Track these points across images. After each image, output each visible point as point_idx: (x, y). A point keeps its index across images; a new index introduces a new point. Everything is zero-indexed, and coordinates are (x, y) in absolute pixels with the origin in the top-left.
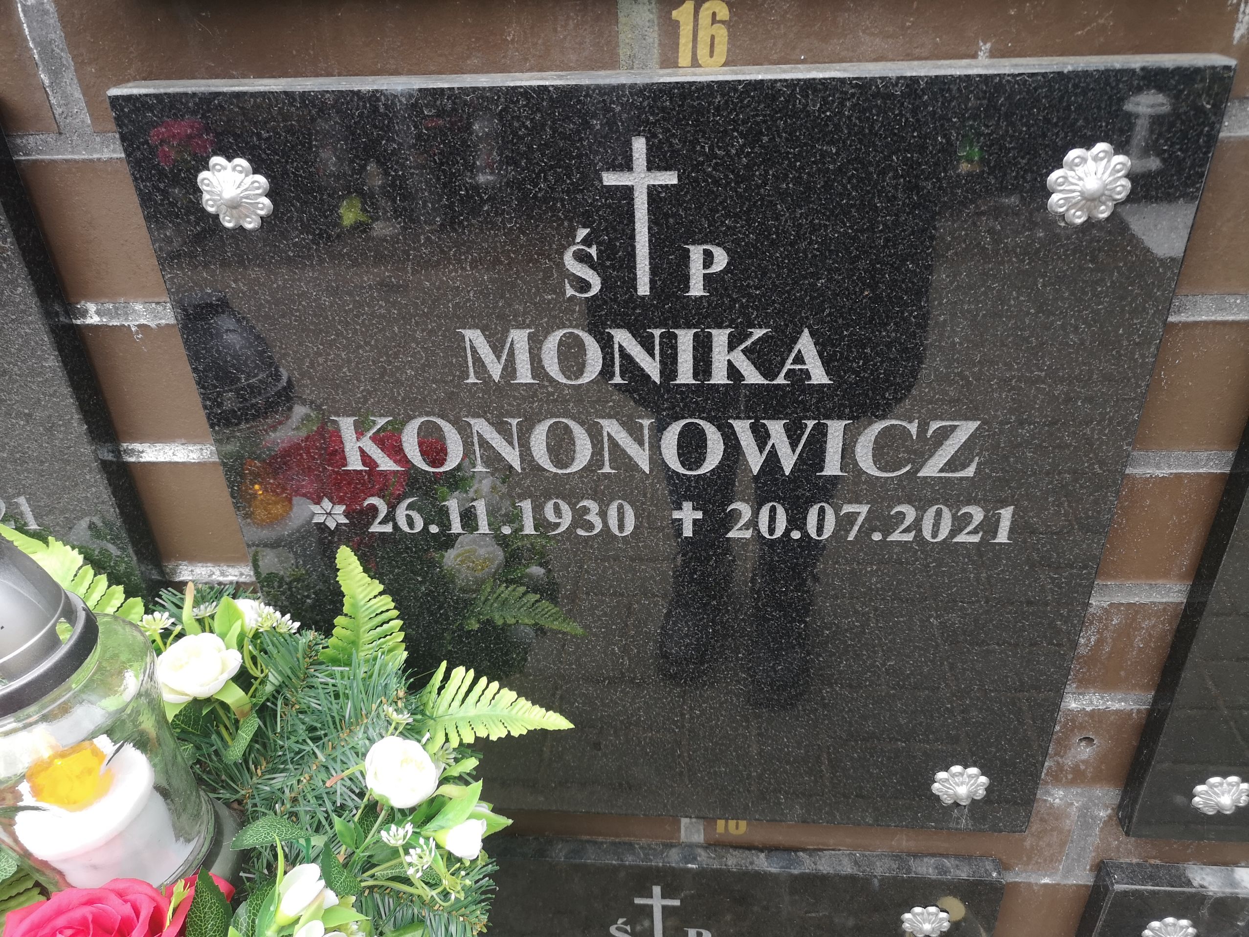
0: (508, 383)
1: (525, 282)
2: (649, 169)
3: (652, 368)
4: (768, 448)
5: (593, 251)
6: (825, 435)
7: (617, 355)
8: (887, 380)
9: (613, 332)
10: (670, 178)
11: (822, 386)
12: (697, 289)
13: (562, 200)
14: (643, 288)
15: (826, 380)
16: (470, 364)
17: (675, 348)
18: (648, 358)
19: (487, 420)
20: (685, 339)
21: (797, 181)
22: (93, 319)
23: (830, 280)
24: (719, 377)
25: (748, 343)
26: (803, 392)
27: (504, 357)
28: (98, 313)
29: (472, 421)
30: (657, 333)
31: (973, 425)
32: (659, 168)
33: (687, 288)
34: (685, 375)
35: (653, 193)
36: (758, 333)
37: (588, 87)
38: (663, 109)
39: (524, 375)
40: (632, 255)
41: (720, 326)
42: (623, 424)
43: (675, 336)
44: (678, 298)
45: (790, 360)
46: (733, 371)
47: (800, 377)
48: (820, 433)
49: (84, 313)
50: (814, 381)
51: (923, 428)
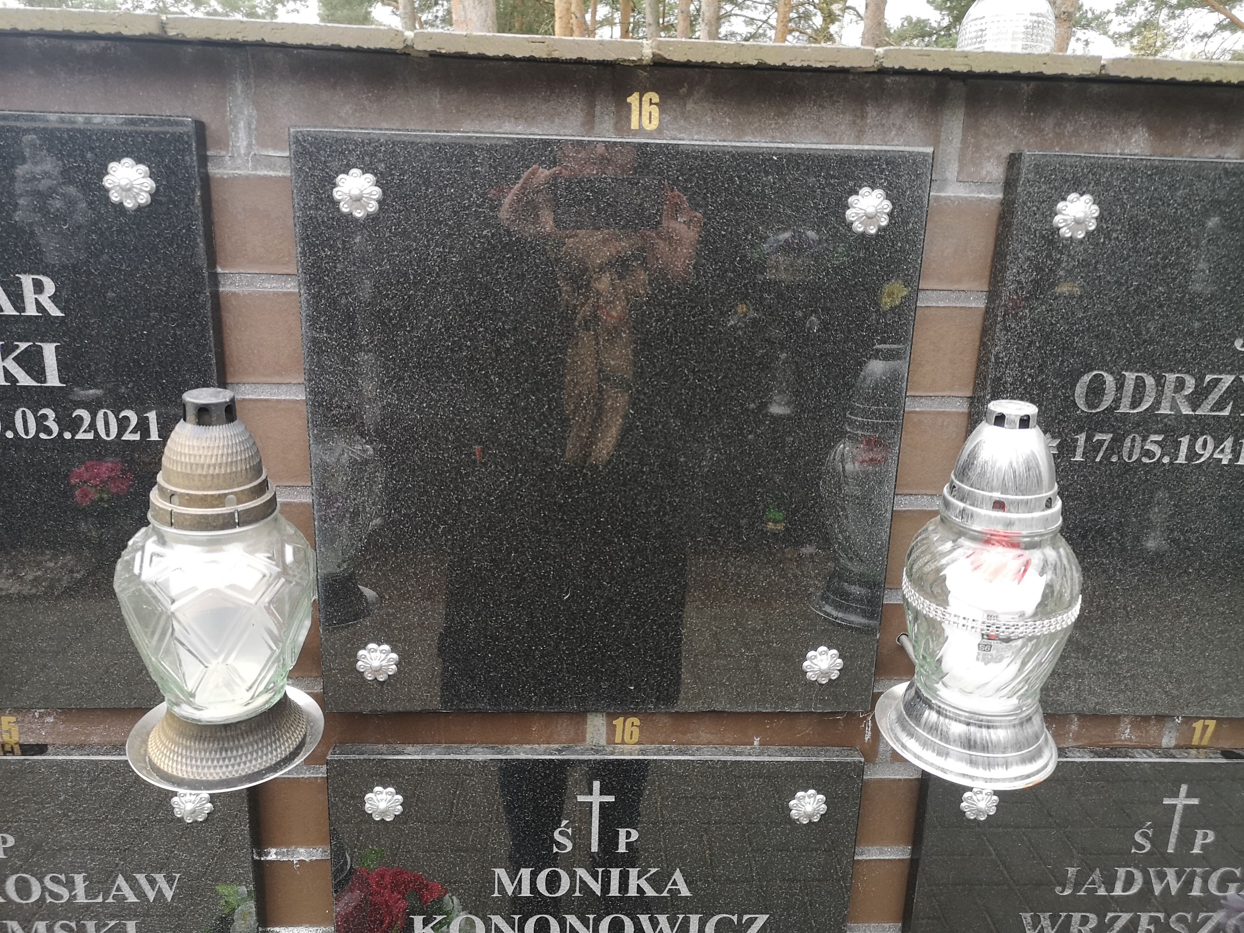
0: (516, 897)
1: (531, 845)
2: (601, 794)
3: (596, 888)
4: (658, 930)
5: (570, 831)
6: (689, 922)
7: (578, 881)
8: (720, 894)
9: (576, 870)
10: (611, 799)
11: (687, 897)
12: (622, 849)
13: (556, 808)
14: (595, 848)
15: (689, 894)
16: (496, 886)
17: (609, 878)
18: (595, 883)
19: (502, 916)
20: (615, 873)
21: (672, 801)
22: (272, 857)
23: (690, 845)
24: (632, 892)
25: (648, 875)
26: (677, 900)
27: (516, 882)
28: (276, 854)
29: (492, 917)
30: (600, 870)
31: (765, 917)
32: (606, 794)
33: (617, 849)
34: (614, 891)
35: (602, 805)
36: (653, 871)
37: (574, 760)
38: (609, 770)
39: (526, 892)
40: (590, 833)
41: (634, 867)
42: (578, 918)
43: (610, 872)
44: (613, 853)
45: (670, 884)
46: (640, 889)
47: (674, 893)
48: (686, 921)
49: (268, 853)
50: (682, 895)
51: (740, 920)
